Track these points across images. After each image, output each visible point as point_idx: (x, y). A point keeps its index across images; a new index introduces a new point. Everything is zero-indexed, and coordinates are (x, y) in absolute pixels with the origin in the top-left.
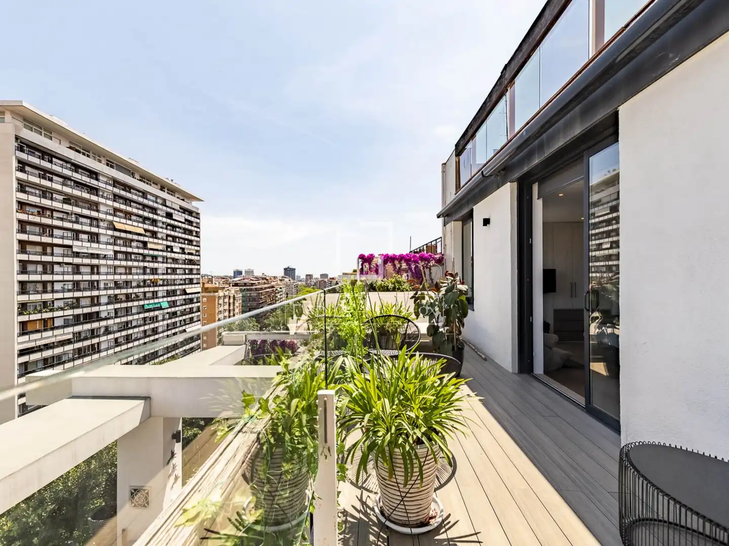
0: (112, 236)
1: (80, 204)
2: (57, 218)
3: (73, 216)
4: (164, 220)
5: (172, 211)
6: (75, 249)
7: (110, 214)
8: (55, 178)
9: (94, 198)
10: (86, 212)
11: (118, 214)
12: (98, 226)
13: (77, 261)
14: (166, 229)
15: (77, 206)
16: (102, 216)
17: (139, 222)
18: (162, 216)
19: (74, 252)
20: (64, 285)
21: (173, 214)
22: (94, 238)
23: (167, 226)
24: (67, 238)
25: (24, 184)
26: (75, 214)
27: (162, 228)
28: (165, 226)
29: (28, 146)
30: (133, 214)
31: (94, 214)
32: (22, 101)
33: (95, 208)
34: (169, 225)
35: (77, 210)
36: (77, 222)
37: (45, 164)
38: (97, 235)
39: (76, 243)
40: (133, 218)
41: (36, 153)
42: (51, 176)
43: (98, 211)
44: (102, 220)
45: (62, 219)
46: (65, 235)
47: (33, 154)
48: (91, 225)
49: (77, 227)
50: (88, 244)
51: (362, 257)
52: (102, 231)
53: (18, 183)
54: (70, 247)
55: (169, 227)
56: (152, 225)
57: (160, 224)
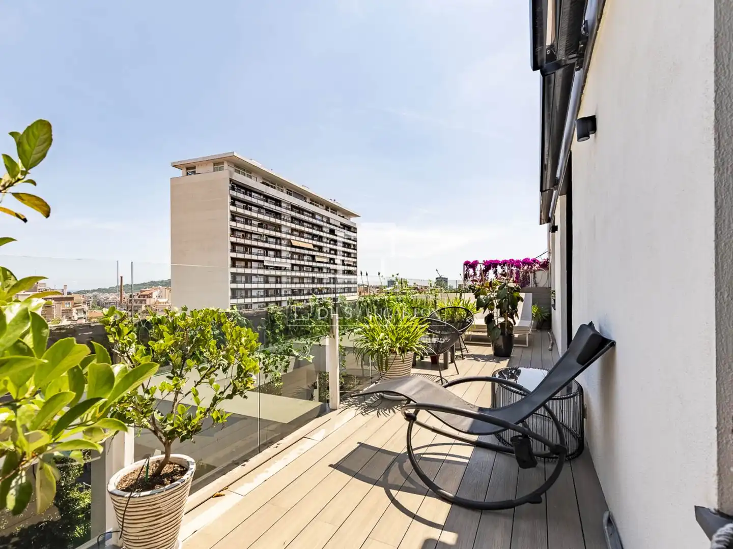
0: (290, 252)
1: (269, 227)
2: (255, 239)
3: (265, 237)
4: (329, 236)
5: (335, 228)
6: (266, 264)
7: (289, 234)
8: (253, 208)
9: (278, 221)
10: (273, 233)
11: (295, 233)
12: (281, 244)
13: (267, 272)
14: (330, 243)
15: (267, 228)
16: (283, 236)
17: (309, 239)
18: (327, 233)
19: (264, 266)
20: (259, 292)
21: (335, 231)
22: (278, 253)
23: (330, 241)
24: (261, 255)
25: (234, 214)
26: (266, 235)
27: (326, 243)
28: (329, 241)
29: (238, 186)
30: (305, 233)
31: (278, 234)
32: (233, 152)
33: (279, 229)
34: (332, 240)
35: (267, 232)
36: (267, 242)
37: (248, 198)
38: (280, 251)
39: (267, 258)
40: (305, 235)
41: (242, 190)
42: (250, 206)
43: (280, 232)
44: (283, 239)
45: (257, 240)
46: (259, 252)
47: (239, 191)
48: (276, 244)
49: (267, 245)
50: (273, 259)
51: (467, 264)
52: (283, 248)
53: (232, 215)
54: (262, 261)
55: (332, 242)
56: (319, 241)
57: (325, 240)
